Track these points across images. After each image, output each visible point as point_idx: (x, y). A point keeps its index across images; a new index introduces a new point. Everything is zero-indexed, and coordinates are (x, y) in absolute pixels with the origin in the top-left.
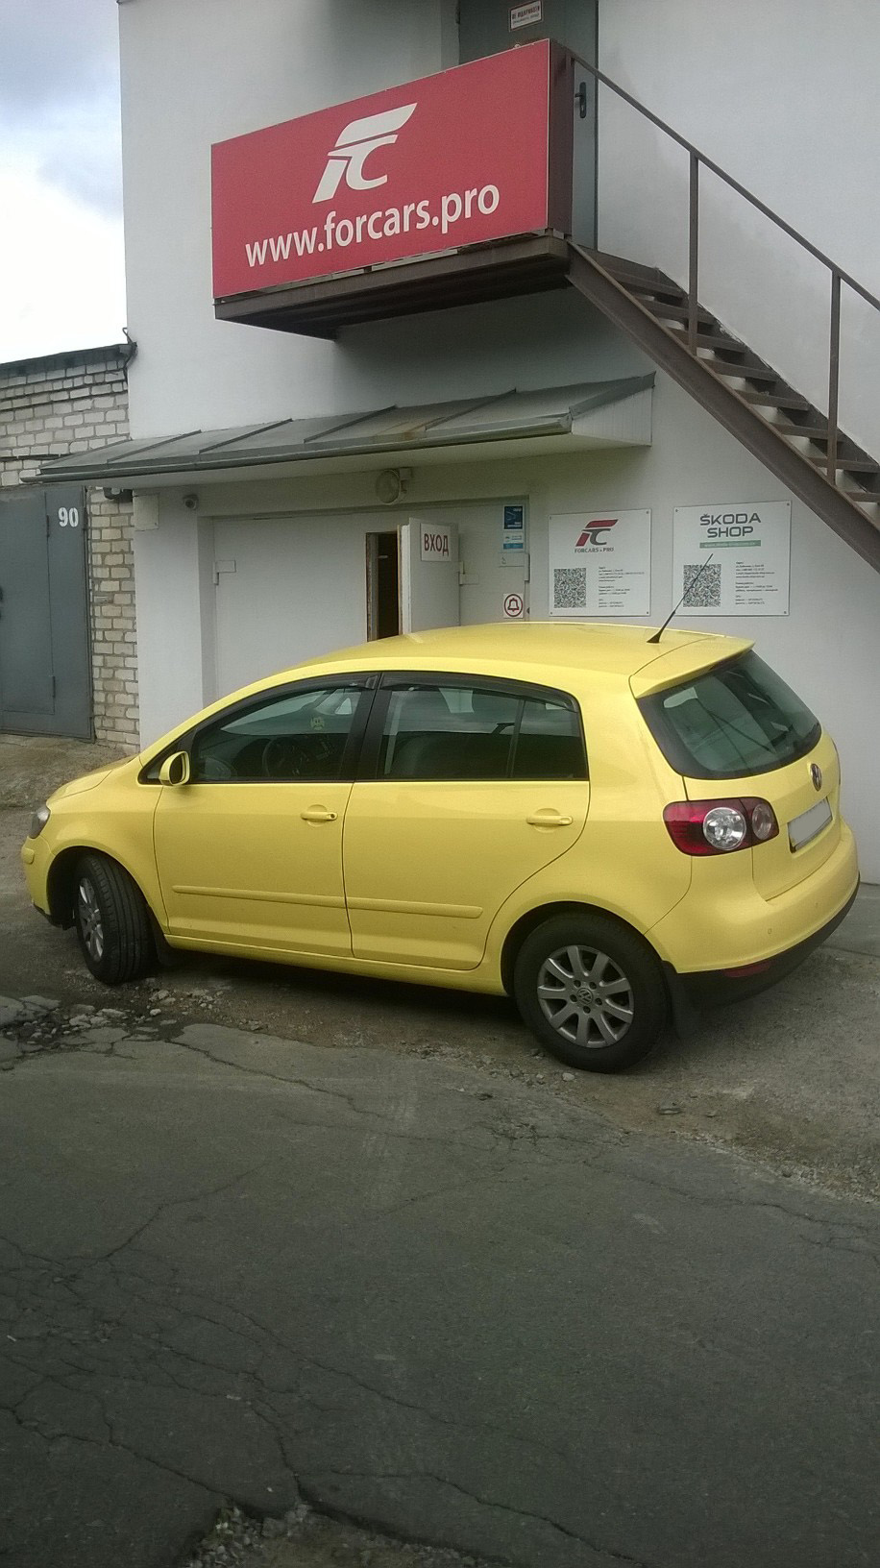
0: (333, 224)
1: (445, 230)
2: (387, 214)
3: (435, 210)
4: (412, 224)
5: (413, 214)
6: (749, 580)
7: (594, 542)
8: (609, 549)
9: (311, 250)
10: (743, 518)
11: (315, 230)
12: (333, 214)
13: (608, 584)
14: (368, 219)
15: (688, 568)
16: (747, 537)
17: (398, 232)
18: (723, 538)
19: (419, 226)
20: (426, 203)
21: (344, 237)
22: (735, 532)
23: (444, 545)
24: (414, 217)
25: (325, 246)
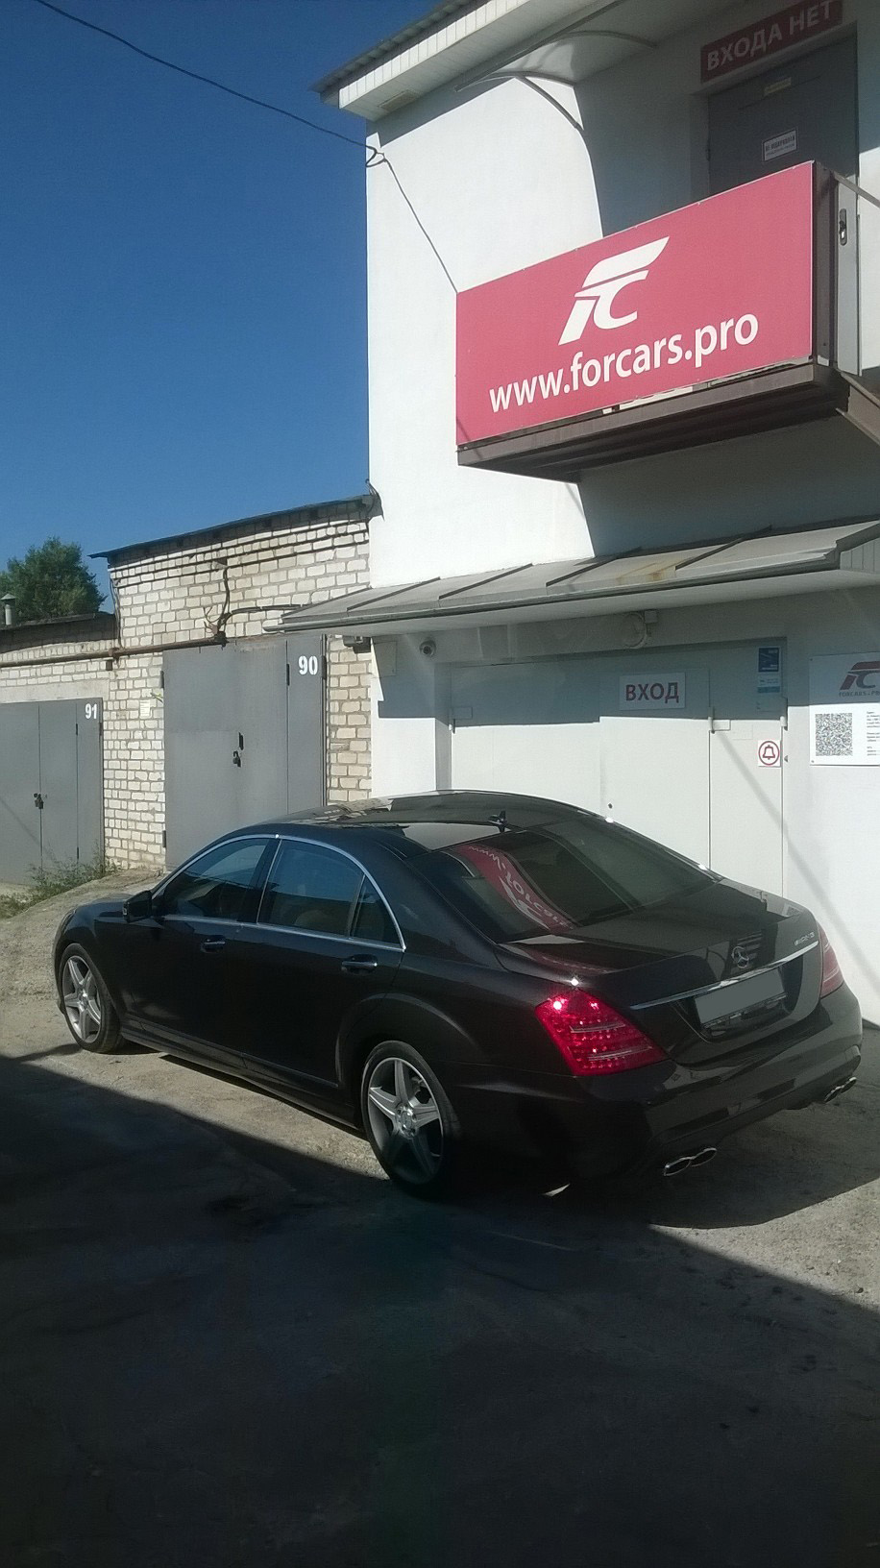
0: (580, 365)
1: (698, 364)
2: (637, 350)
3: (688, 344)
4: (664, 360)
5: (665, 351)
7: (860, 684)
8: (877, 693)
9: (556, 392)
11: (561, 372)
12: (579, 355)
13: (877, 731)
14: (616, 358)
17: (648, 368)
19: (671, 361)
20: (678, 337)
23: (669, 692)
24: (666, 353)
25: (572, 387)
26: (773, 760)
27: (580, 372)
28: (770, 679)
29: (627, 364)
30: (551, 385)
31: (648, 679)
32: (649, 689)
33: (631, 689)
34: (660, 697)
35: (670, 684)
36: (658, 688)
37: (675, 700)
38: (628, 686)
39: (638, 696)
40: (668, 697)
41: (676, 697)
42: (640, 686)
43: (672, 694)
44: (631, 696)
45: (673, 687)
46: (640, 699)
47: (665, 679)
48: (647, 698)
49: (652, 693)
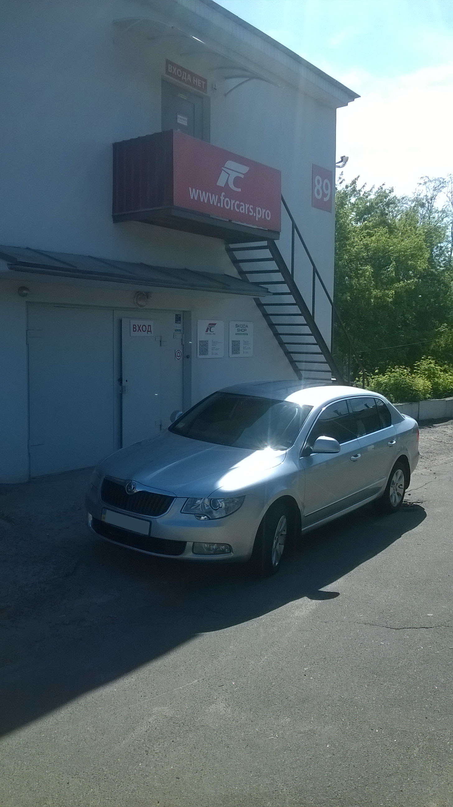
0: (224, 198)
1: (257, 219)
2: (241, 203)
3: (255, 211)
4: (248, 213)
5: (248, 208)
6: (246, 346)
7: (210, 331)
8: (214, 334)
9: (215, 204)
10: (244, 326)
11: (217, 196)
12: (223, 194)
13: (214, 346)
14: (235, 202)
15: (233, 341)
16: (245, 332)
17: (244, 212)
18: (240, 332)
19: (250, 213)
20: (252, 207)
21: (227, 206)
22: (243, 330)
23: (148, 329)
24: (249, 211)
25: (220, 204)
26: (180, 357)
27: (224, 200)
28: (179, 326)
29: (238, 207)
30: (214, 200)
31: (141, 323)
32: (141, 326)
33: (134, 326)
34: (145, 331)
35: (148, 326)
36: (144, 327)
37: (150, 332)
38: (133, 325)
39: (137, 330)
40: (148, 331)
41: (151, 332)
42: (138, 325)
43: (149, 330)
44: (135, 330)
45: (149, 327)
46: (138, 331)
47: (147, 323)
48: (141, 331)
49: (142, 329)
